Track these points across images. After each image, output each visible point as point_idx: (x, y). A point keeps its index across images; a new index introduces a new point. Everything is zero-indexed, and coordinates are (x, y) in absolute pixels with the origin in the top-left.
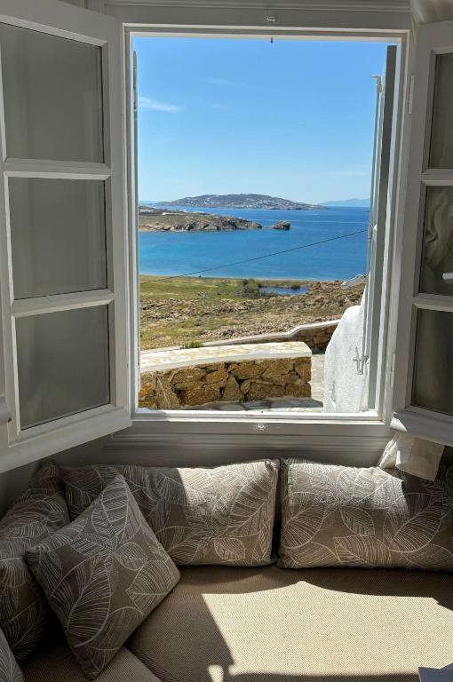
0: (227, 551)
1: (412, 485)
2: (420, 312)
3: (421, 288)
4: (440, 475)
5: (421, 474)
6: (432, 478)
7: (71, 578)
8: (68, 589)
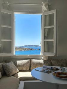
0: (24, 69)
1: (45, 61)
2: (45, 42)
3: (45, 39)
4: (48, 60)
5: (45, 60)
6: (47, 60)
7: (7, 67)
8: (6, 68)
